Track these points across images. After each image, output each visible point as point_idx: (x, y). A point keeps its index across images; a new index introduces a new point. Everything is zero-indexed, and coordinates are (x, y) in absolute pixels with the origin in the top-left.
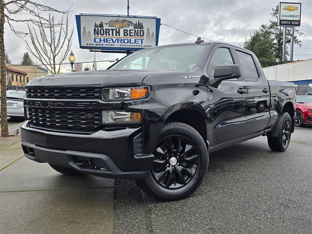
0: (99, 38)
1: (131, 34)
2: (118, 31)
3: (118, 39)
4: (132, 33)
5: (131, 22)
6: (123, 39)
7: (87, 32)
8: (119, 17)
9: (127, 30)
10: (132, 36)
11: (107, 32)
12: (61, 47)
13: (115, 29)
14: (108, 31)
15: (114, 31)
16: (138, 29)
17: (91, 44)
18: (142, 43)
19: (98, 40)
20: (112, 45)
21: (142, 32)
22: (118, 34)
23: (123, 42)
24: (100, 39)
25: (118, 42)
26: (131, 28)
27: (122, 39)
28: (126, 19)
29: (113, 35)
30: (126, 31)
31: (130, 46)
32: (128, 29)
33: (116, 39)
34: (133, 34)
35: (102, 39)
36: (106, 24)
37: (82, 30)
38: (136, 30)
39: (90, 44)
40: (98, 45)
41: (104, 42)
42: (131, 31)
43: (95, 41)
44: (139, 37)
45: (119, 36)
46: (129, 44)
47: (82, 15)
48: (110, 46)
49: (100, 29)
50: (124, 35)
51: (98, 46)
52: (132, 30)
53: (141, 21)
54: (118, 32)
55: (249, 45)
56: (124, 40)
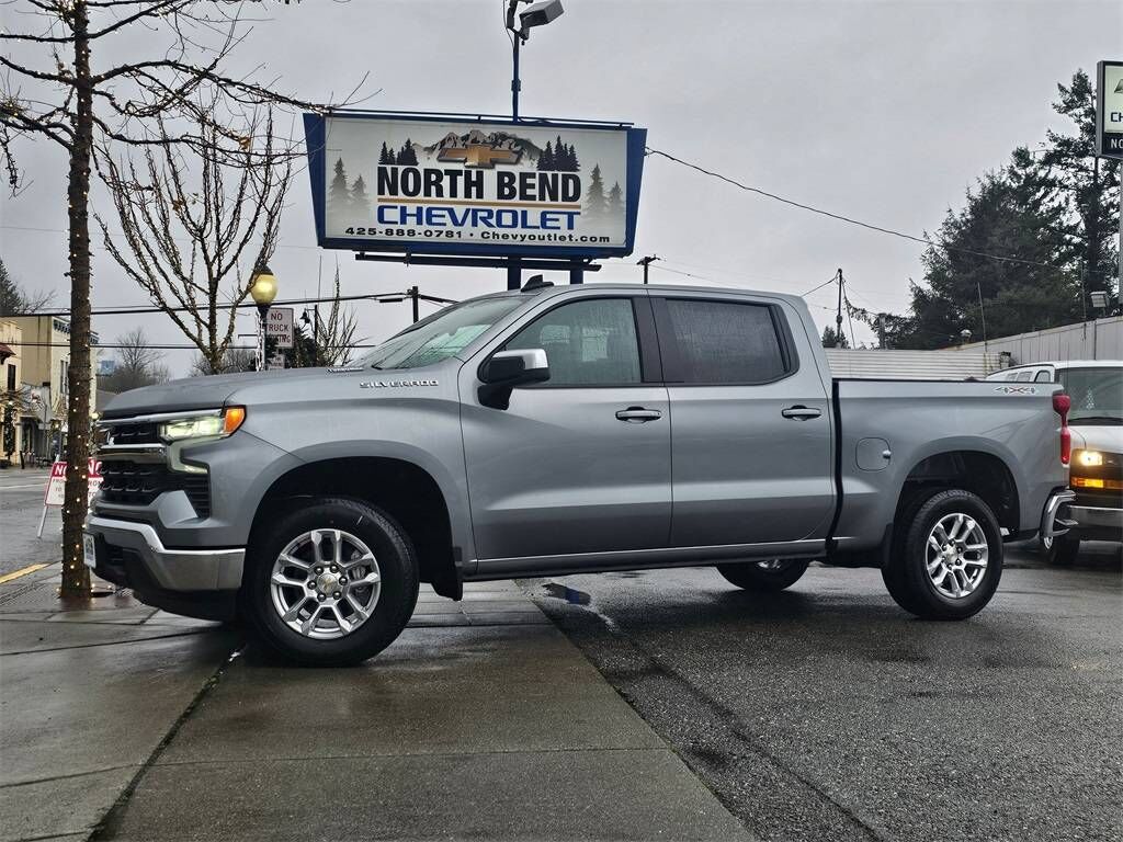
0: (399, 205)
1: (529, 192)
2: (474, 178)
3: (475, 212)
4: (533, 186)
5: (526, 145)
6: (495, 209)
7: (351, 180)
8: (479, 121)
9: (511, 176)
10: (533, 198)
11: (431, 181)
12: (245, 241)
13: (463, 169)
14: (433, 177)
15: (461, 180)
16: (556, 172)
17: (367, 232)
18: (571, 226)
19: (392, 215)
20: (449, 234)
21: (571, 182)
22: (474, 189)
23: (494, 224)
24: (403, 209)
25: (475, 224)
26: (528, 165)
27: (490, 213)
28: (510, 131)
29: (453, 193)
30: (506, 180)
31: (523, 238)
32: (516, 170)
33: (468, 210)
34: (535, 192)
35: (411, 209)
36: (426, 149)
37: (330, 175)
38: (550, 174)
39: (361, 231)
40: (395, 232)
41: (419, 222)
42: (529, 181)
43: (381, 219)
44: (560, 202)
45: (479, 200)
46: (519, 230)
47: (330, 115)
48: (443, 238)
49: (401, 169)
50: (501, 195)
51: (395, 237)
52: (533, 176)
53: (569, 139)
54: (474, 184)
55: (961, 233)
56: (499, 213)
